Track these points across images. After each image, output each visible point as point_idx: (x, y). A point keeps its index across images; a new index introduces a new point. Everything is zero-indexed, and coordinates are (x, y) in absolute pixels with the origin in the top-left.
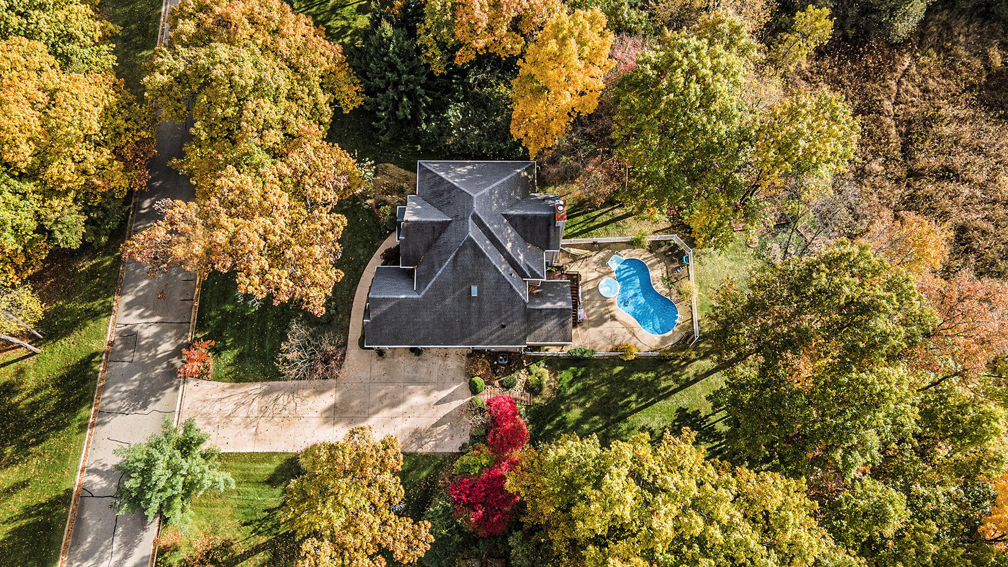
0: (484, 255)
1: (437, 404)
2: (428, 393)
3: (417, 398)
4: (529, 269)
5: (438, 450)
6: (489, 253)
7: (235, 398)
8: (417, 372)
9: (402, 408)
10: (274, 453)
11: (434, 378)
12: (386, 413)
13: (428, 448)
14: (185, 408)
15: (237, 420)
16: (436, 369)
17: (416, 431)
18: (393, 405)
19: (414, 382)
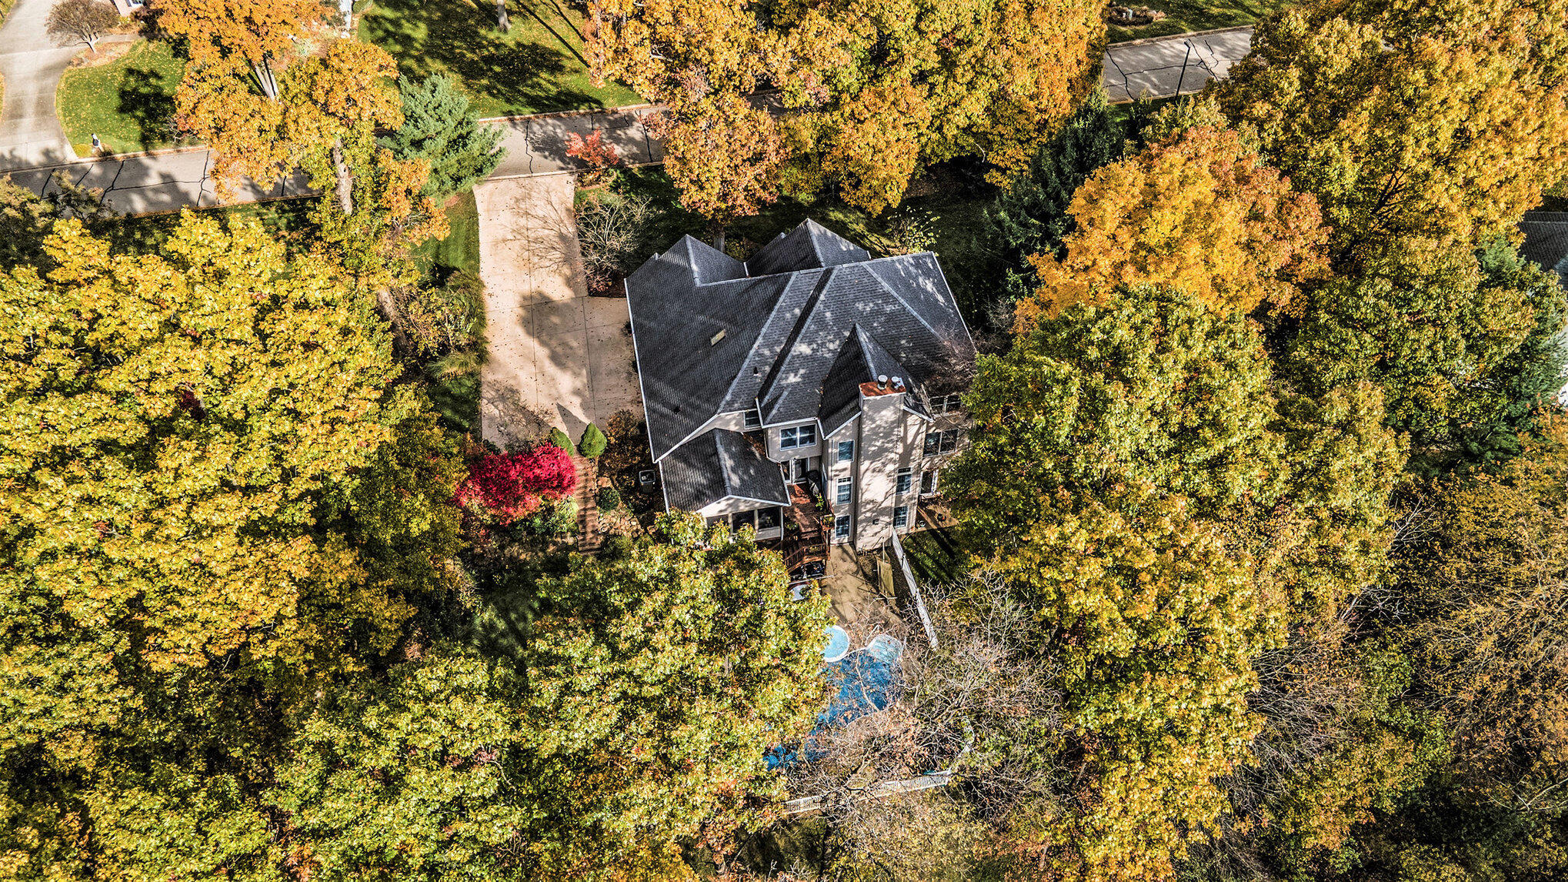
0: (771, 310)
1: (560, 406)
2: (577, 392)
3: (566, 382)
4: (775, 400)
5: (485, 423)
6: (777, 317)
7: (553, 214)
8: (608, 375)
9: (550, 368)
10: (478, 262)
11: (601, 396)
12: (542, 352)
13: (489, 410)
14: (539, 180)
15: (523, 221)
16: (617, 395)
17: (515, 392)
18: (555, 358)
19: (593, 375)
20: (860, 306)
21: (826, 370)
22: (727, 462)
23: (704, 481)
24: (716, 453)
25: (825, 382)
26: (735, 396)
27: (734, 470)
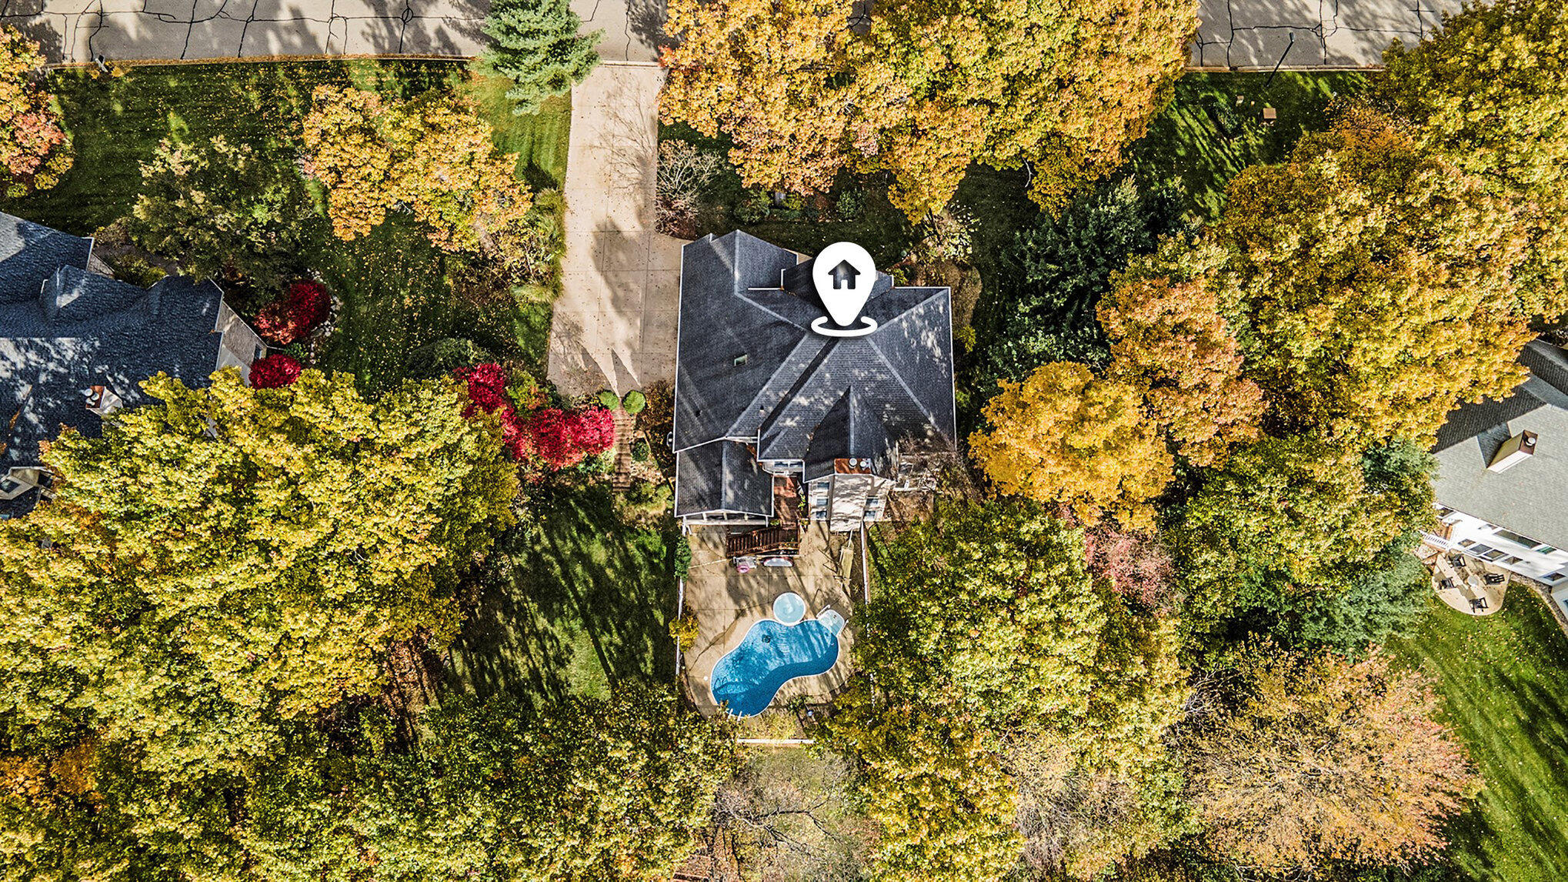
0: (783, 360)
1: (613, 353)
3: (623, 330)
4: (773, 437)
5: (551, 357)
6: (787, 368)
7: (639, 120)
8: (659, 327)
9: (611, 311)
11: (649, 348)
13: (556, 345)
14: (632, 70)
15: (610, 124)
16: (662, 351)
17: (578, 329)
18: (615, 301)
19: (646, 324)
20: (856, 372)
21: (819, 420)
22: (727, 477)
23: (705, 488)
24: (720, 464)
25: (817, 429)
26: (742, 424)
27: (731, 486)
